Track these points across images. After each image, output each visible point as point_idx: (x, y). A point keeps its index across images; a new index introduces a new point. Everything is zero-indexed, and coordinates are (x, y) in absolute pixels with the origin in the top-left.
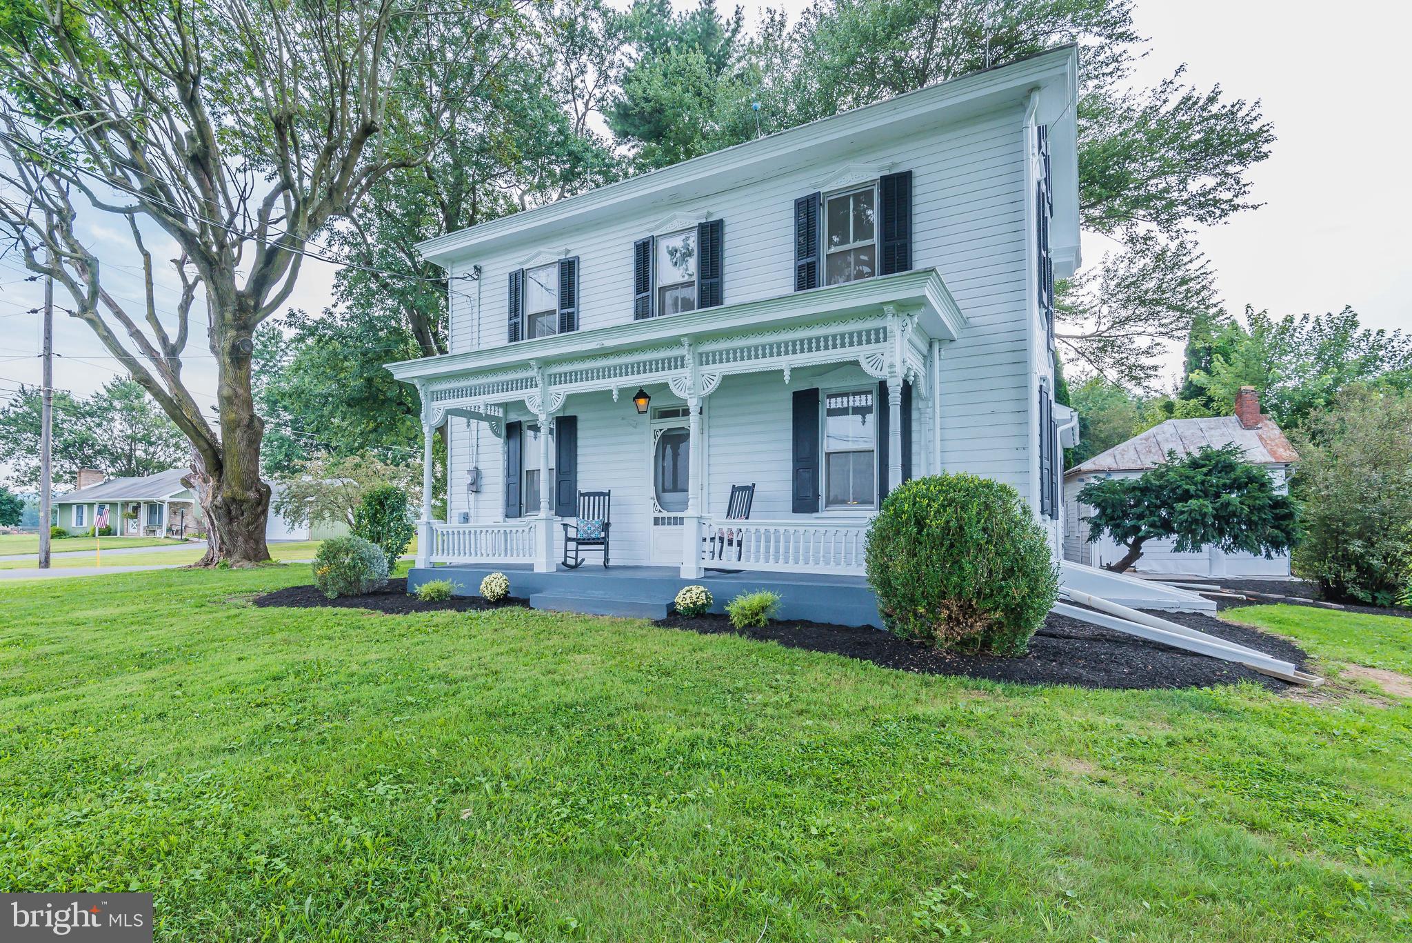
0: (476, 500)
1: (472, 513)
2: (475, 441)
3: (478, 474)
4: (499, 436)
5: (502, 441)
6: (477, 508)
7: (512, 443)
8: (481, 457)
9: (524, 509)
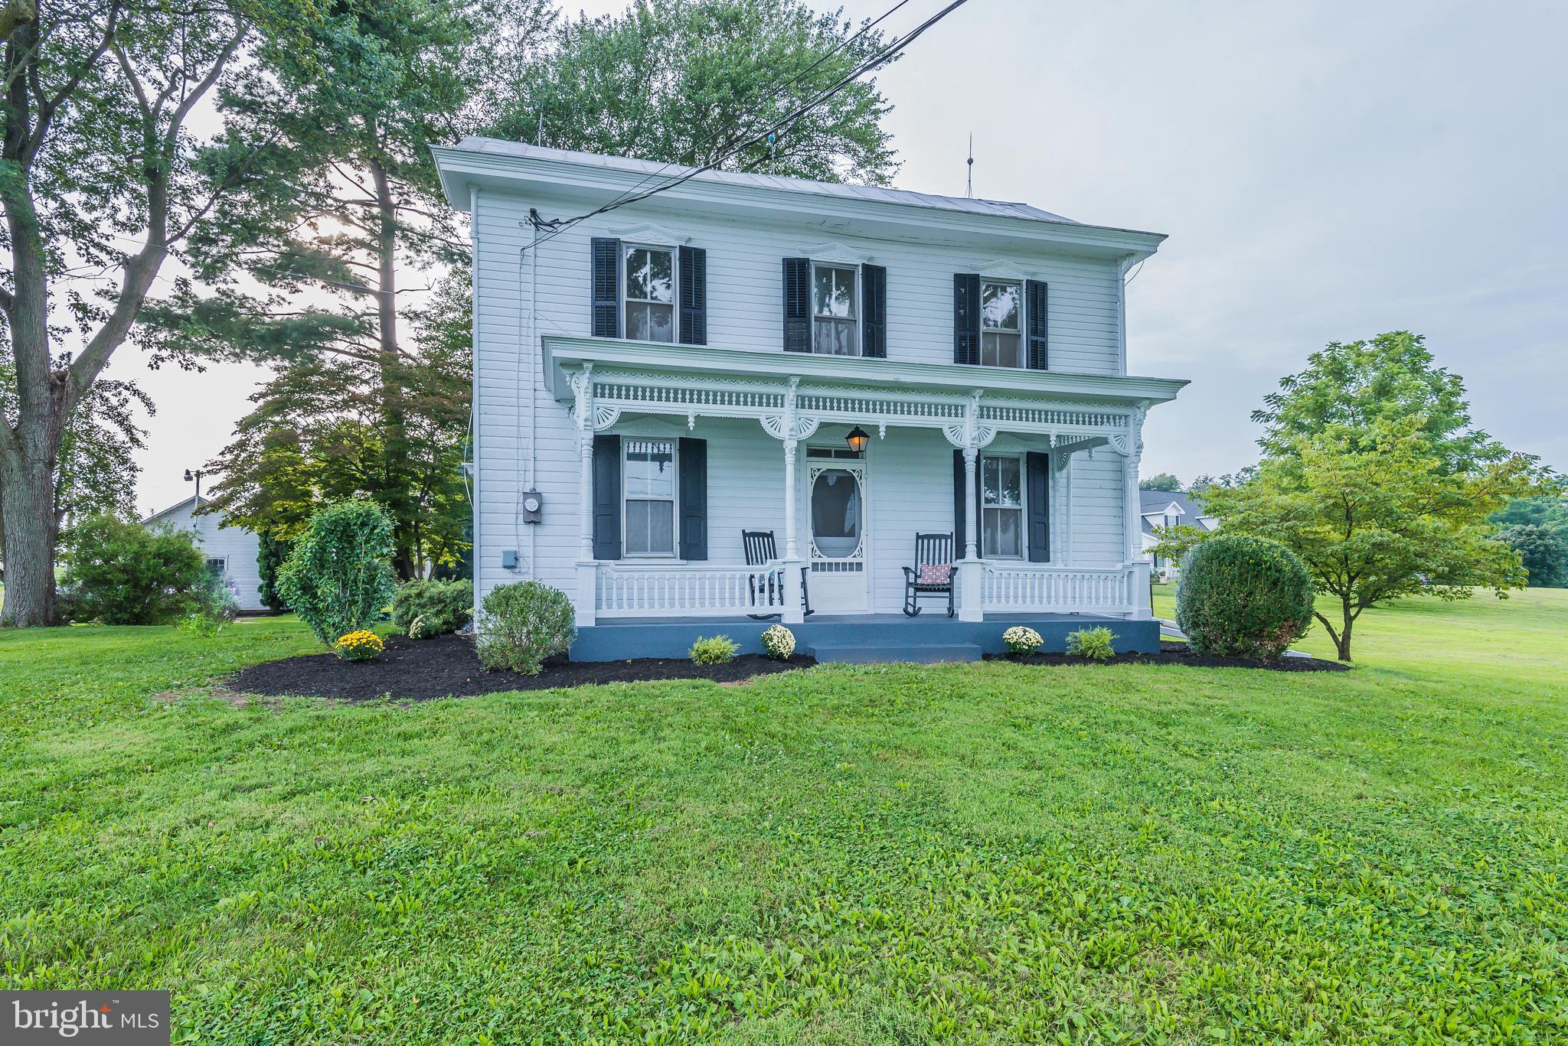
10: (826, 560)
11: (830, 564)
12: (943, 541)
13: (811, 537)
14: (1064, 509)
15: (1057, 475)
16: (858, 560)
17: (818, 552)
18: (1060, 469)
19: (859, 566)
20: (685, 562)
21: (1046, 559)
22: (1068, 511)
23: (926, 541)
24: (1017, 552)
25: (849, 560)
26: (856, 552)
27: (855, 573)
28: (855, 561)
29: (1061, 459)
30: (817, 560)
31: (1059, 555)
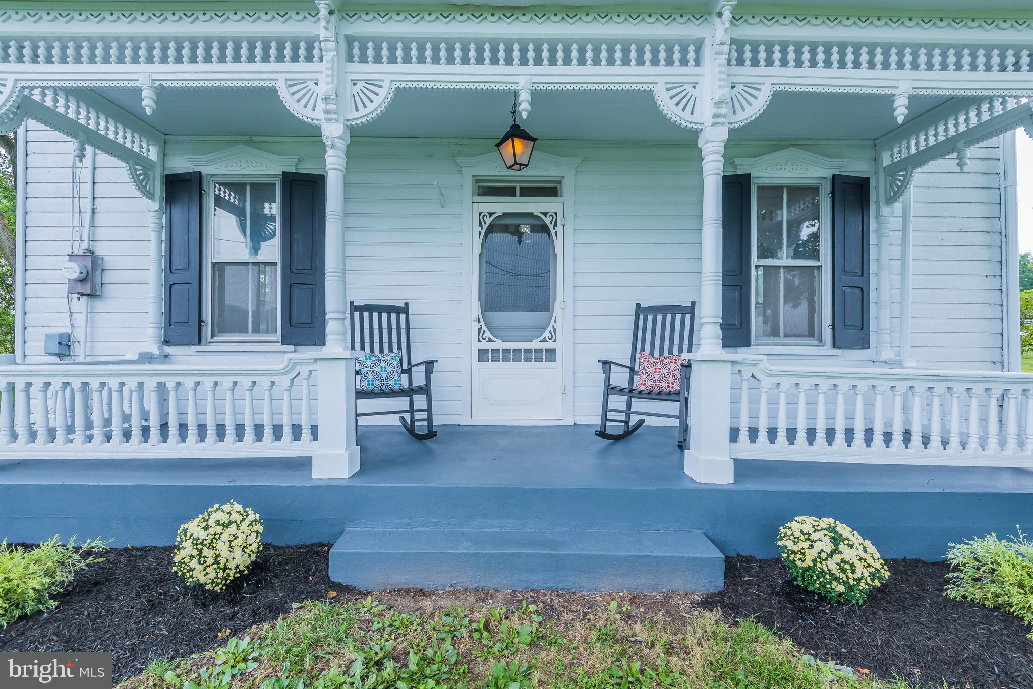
0: (91, 312)
1: (79, 334)
2: (86, 204)
3: (94, 263)
4: (150, 195)
5: (155, 205)
6: (91, 325)
7: (178, 213)
8: (101, 233)
9: (207, 330)
10: (499, 344)
11: (507, 351)
12: (678, 317)
13: (476, 311)
14: (896, 265)
15: (885, 210)
16: (550, 345)
17: (488, 334)
18: (890, 201)
19: (551, 354)
20: (291, 348)
21: (864, 343)
22: (904, 266)
23: (650, 317)
24: (811, 332)
25: (535, 344)
26: (546, 334)
27: (544, 364)
28: (544, 346)
29: (893, 183)
30: (485, 345)
31: (887, 338)
